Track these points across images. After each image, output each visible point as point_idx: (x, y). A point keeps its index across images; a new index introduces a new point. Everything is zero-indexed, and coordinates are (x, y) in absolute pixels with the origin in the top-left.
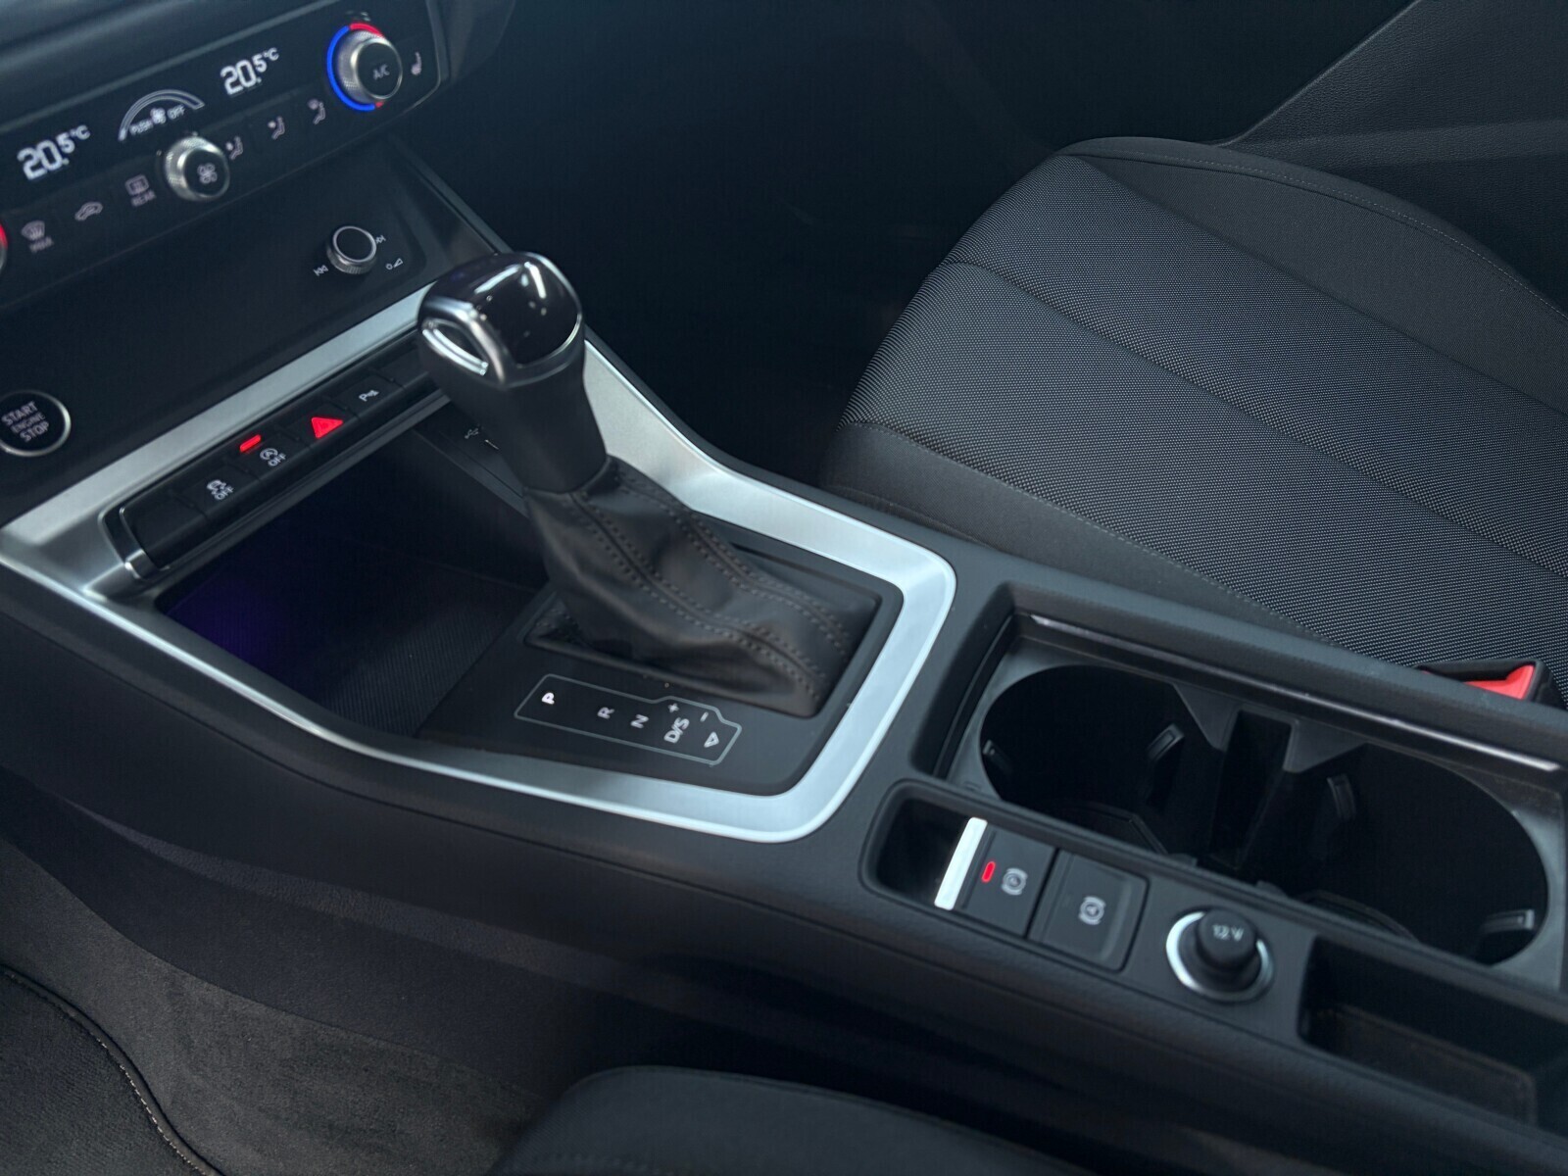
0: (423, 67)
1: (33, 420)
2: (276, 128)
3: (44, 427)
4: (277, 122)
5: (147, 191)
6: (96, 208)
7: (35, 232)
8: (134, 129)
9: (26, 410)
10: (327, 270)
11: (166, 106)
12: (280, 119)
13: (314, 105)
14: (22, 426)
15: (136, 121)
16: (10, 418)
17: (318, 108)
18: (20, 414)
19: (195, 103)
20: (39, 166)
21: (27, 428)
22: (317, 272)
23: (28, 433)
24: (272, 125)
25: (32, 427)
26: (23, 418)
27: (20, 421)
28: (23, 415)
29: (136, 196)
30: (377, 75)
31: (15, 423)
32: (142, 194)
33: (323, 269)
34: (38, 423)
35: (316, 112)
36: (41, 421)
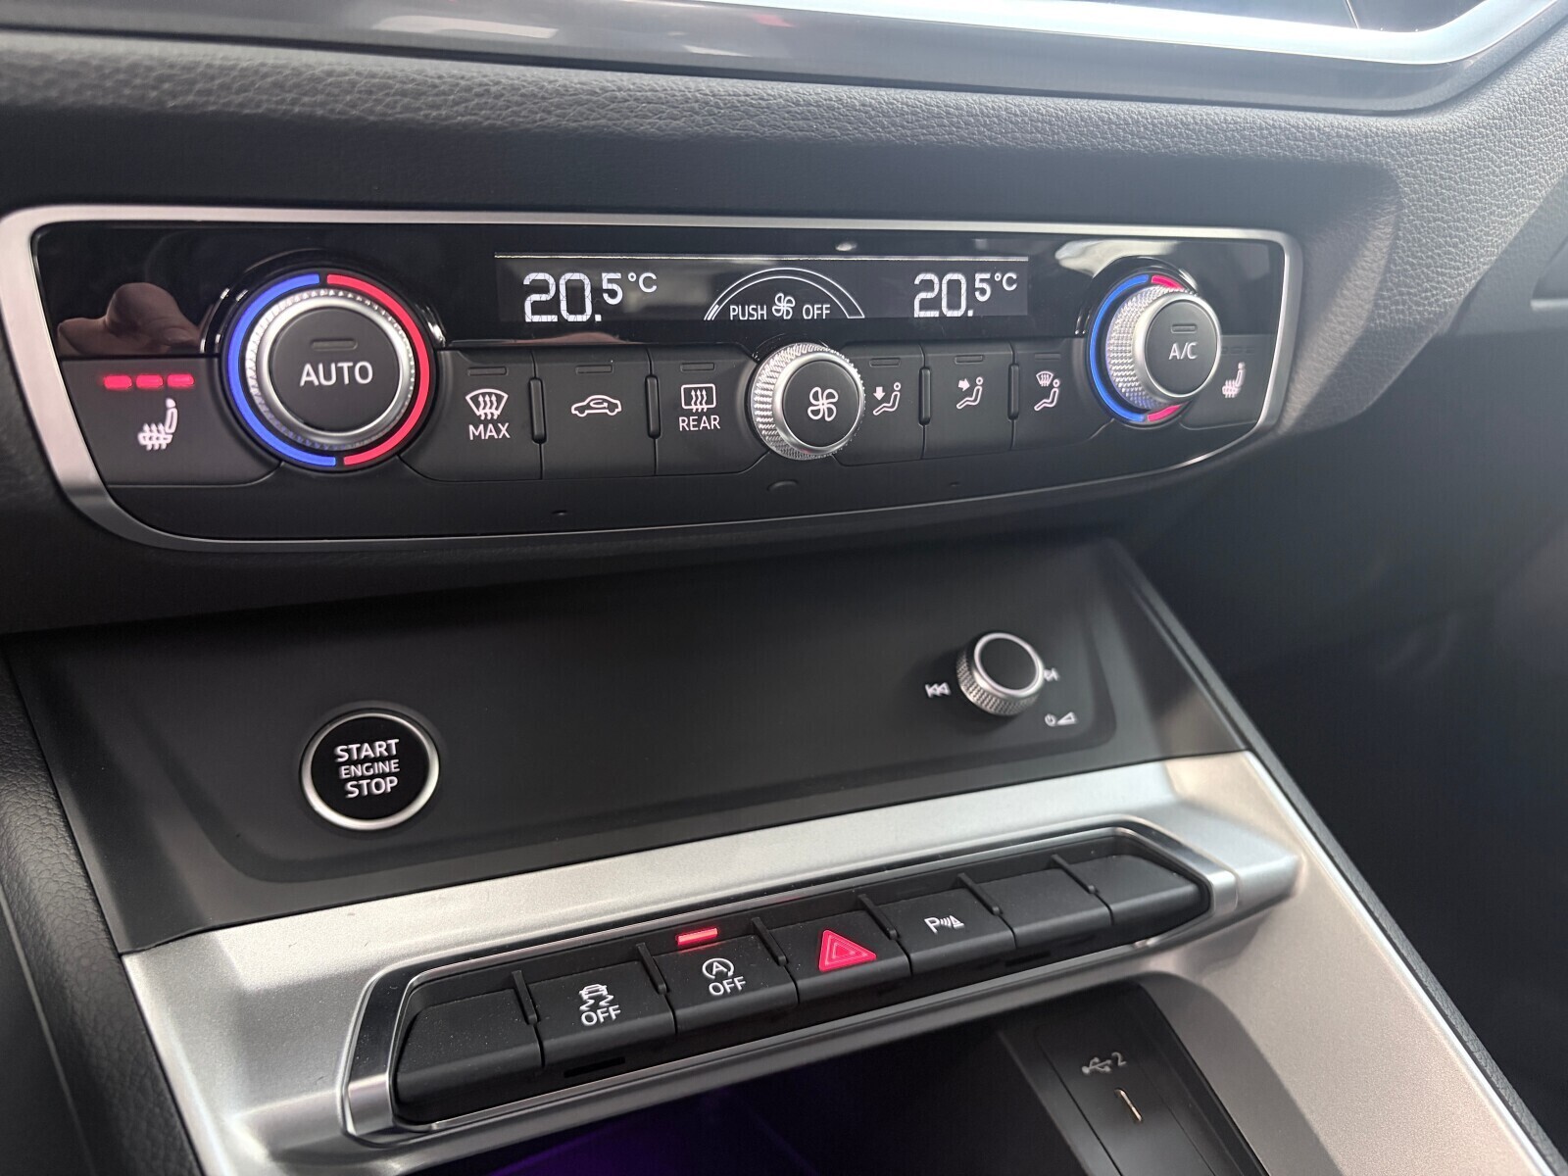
0: (1243, 387)
1: (380, 767)
2: (969, 392)
3: (388, 785)
4: (973, 385)
5: (709, 413)
6: (612, 406)
7: (488, 404)
8: (735, 311)
9: (380, 748)
10: (947, 691)
11: (803, 295)
12: (980, 380)
13: (1045, 379)
14: (358, 771)
15: (742, 300)
16: (348, 751)
17: (1051, 386)
18: (366, 751)
19: (853, 310)
20: (552, 306)
21: (363, 777)
22: (930, 691)
23: (359, 787)
24: (964, 385)
25: (372, 777)
26: (367, 759)
27: (360, 762)
28: (370, 753)
29: (689, 413)
30: (1175, 352)
31: (350, 762)
32: (700, 414)
33: (942, 689)
34: (384, 775)
35: (1045, 392)
36: (390, 774)
